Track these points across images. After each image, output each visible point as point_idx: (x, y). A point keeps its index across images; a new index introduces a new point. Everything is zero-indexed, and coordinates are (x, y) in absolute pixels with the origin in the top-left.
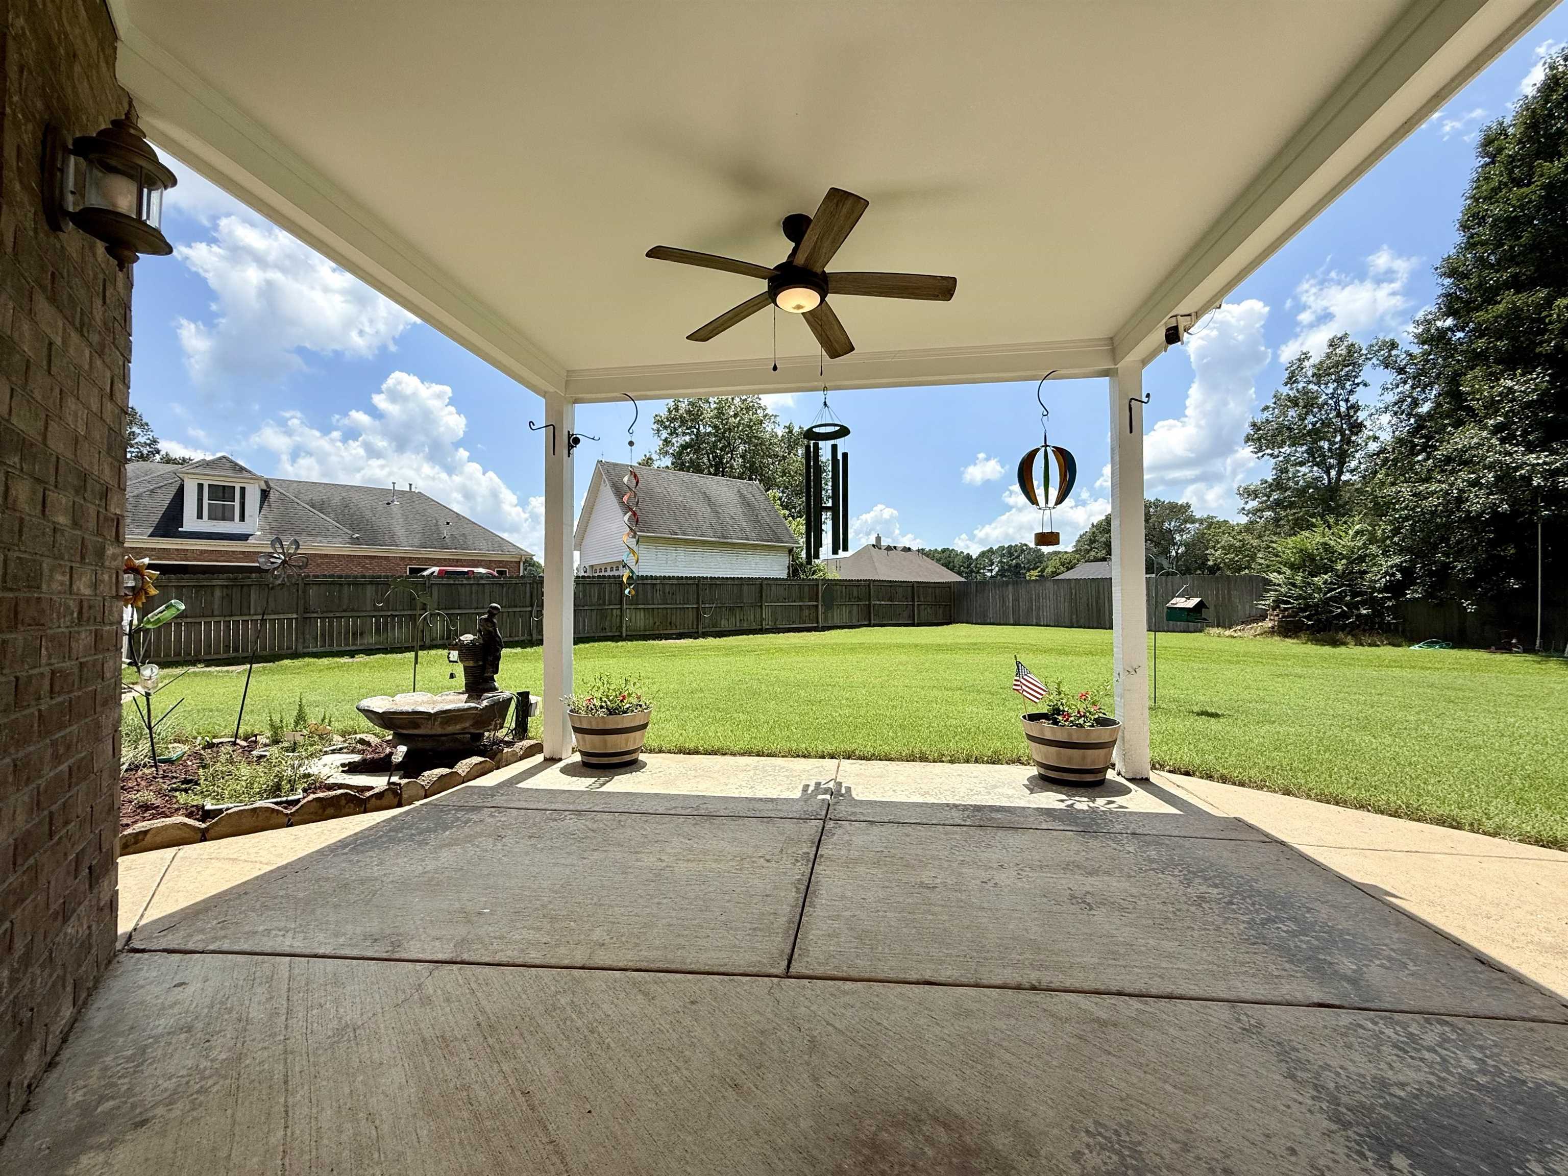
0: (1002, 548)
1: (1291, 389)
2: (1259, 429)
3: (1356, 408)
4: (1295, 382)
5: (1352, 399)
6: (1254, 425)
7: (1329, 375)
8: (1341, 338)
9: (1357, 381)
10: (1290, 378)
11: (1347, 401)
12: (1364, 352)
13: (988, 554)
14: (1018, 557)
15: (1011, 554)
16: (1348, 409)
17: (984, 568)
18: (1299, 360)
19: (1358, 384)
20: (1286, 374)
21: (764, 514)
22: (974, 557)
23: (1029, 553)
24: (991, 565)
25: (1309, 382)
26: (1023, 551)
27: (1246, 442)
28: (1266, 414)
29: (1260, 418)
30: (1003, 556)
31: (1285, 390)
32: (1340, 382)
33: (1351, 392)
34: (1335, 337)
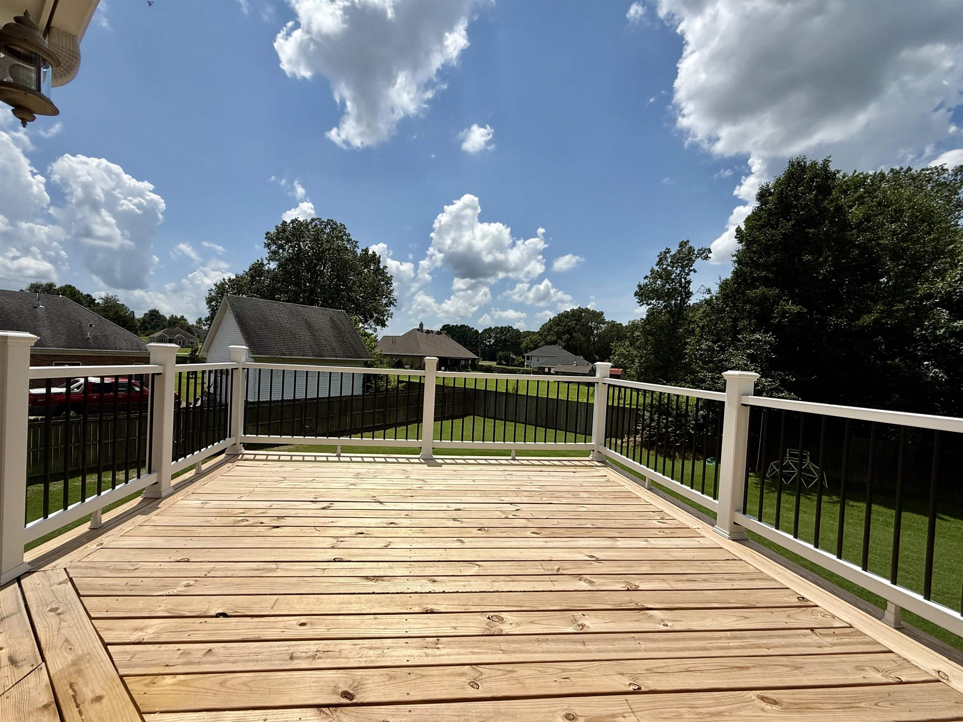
0: (497, 328)
1: (659, 268)
2: (642, 289)
3: (689, 282)
4: (662, 264)
5: (688, 278)
6: (639, 286)
7: (678, 263)
8: (685, 243)
9: (691, 268)
10: (659, 262)
11: (685, 279)
12: (696, 252)
13: (488, 331)
14: (506, 334)
15: (502, 332)
16: (685, 283)
17: (485, 340)
18: (665, 252)
19: (691, 270)
20: (658, 259)
21: (348, 336)
22: (480, 332)
23: (513, 332)
24: (490, 339)
25: (668, 265)
26: (509, 331)
27: (635, 296)
28: (646, 281)
29: (643, 282)
30: (497, 333)
31: (656, 268)
32: (683, 267)
33: (688, 274)
34: (683, 241)
